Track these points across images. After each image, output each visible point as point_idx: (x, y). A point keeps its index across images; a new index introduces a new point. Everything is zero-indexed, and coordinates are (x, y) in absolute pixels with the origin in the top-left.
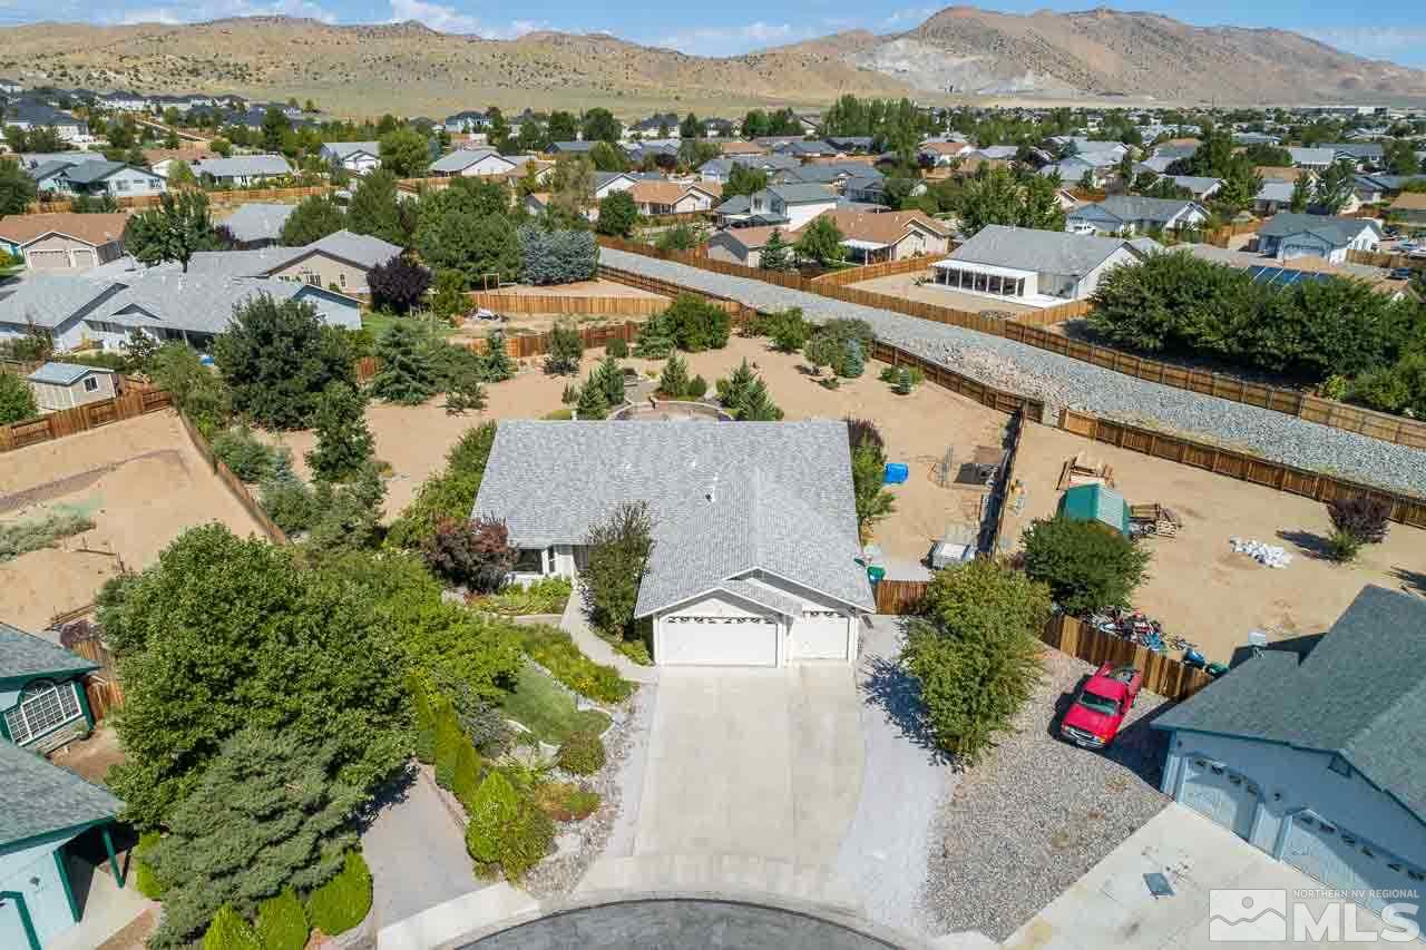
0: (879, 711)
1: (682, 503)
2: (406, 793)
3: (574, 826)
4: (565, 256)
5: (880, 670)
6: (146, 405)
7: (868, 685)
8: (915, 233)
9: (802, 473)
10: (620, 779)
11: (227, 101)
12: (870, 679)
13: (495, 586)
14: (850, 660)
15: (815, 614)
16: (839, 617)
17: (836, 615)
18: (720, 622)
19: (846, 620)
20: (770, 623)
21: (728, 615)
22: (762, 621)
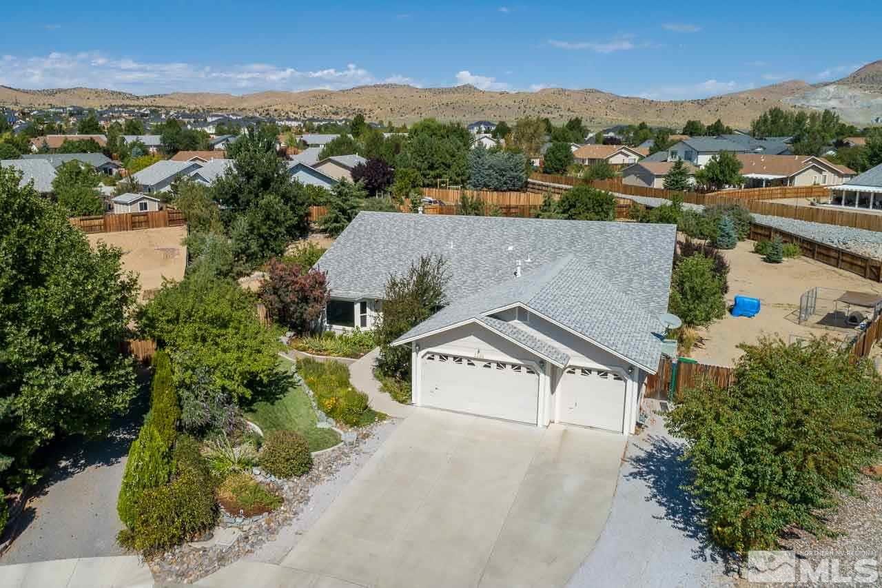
0: (643, 487)
1: (489, 277)
2: (120, 460)
3: (239, 520)
4: (502, 170)
5: (660, 449)
6: (170, 221)
7: (638, 460)
8: (813, 167)
9: (618, 261)
10: (316, 491)
11: (344, 122)
12: (643, 455)
13: (316, 332)
14: (626, 433)
15: (587, 371)
16: (615, 378)
17: (610, 376)
18: (479, 364)
19: (622, 383)
20: (532, 372)
21: (487, 357)
22: (524, 369)
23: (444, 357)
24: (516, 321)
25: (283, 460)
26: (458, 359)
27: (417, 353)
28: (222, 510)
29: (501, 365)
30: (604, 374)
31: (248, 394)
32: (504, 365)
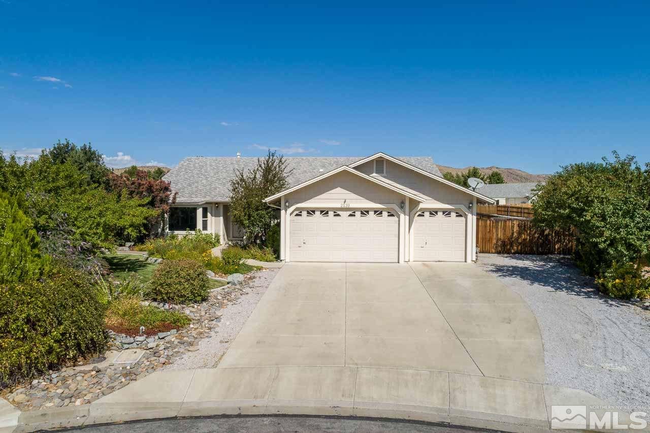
3: (139, 338)
14: (469, 260)
15: (434, 213)
16: (457, 216)
17: (453, 214)
18: (344, 214)
19: (463, 219)
20: (392, 215)
21: (352, 205)
22: (385, 214)
23: (311, 212)
26: (324, 212)
27: (286, 211)
28: (112, 333)
29: (364, 212)
30: (447, 213)
32: (368, 212)
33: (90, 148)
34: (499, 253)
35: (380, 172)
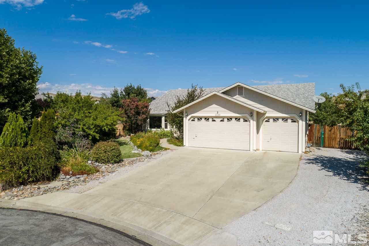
10: (120, 169)
14: (300, 152)
15: (276, 119)
16: (292, 122)
17: (289, 121)
18: (218, 120)
19: (296, 123)
20: (246, 121)
21: (222, 115)
22: (242, 120)
23: (200, 119)
24: (237, 96)
25: (103, 152)
26: (207, 119)
27: (186, 118)
29: (229, 119)
30: (285, 119)
31: (97, 136)
32: (231, 119)
33: (140, 87)
34: (342, 148)
35: (240, 94)
